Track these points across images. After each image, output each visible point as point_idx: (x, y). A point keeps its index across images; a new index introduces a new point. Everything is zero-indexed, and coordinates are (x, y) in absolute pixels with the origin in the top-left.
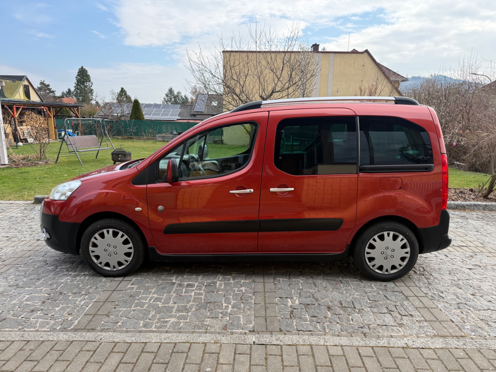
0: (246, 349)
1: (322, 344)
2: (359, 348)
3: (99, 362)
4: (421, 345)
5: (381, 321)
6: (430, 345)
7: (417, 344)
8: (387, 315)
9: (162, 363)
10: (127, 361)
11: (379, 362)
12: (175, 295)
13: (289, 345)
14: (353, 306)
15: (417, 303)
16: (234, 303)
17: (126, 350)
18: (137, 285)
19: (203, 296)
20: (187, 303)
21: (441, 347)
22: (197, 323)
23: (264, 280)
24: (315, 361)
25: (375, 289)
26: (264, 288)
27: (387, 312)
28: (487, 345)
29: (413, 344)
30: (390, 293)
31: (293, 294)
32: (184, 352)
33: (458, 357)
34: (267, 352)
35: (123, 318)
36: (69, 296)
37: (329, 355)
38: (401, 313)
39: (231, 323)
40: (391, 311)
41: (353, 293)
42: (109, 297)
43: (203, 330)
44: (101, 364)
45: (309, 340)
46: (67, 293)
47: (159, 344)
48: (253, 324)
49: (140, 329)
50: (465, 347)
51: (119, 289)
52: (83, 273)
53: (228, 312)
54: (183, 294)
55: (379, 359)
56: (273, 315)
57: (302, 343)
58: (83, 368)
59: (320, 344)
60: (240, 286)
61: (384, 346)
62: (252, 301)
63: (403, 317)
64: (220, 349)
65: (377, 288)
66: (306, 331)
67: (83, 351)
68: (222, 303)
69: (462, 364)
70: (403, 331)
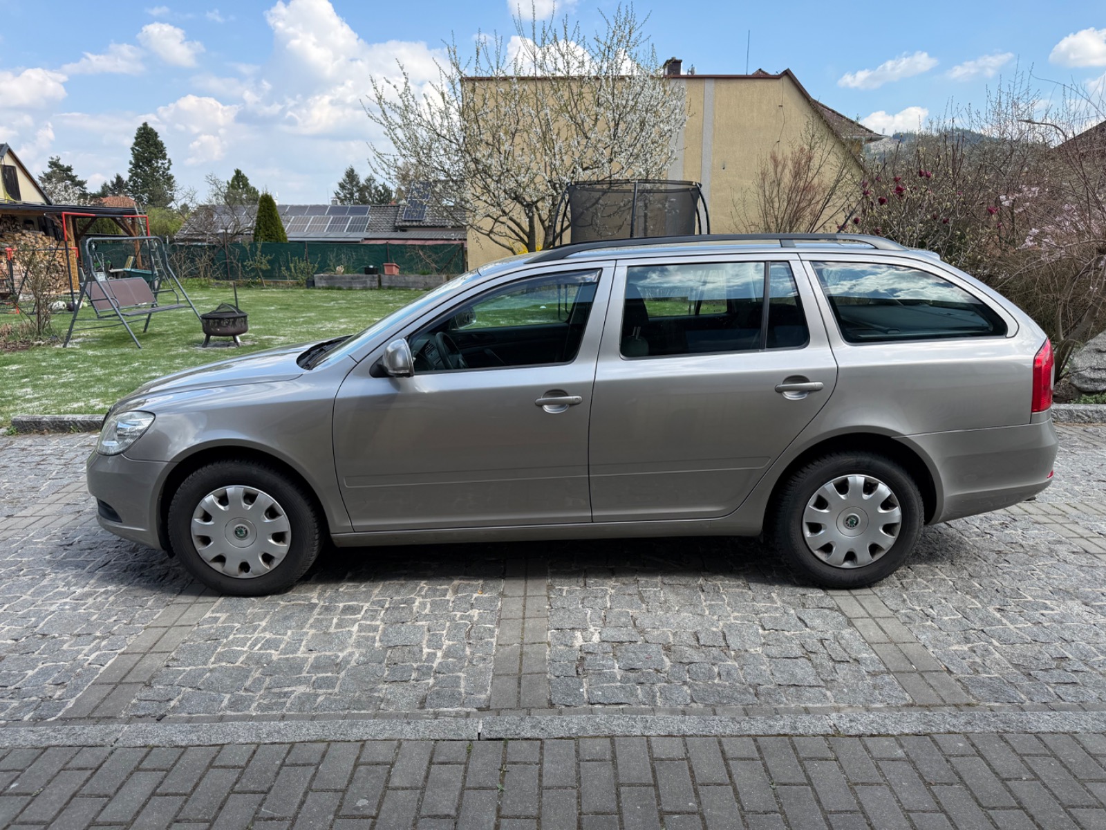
0: (458, 750)
1: (639, 734)
2: (723, 739)
3: (102, 794)
4: (870, 728)
5: (786, 676)
6: (889, 728)
7: (859, 726)
8: (799, 661)
9: (254, 792)
10: (171, 790)
11: (767, 770)
12: (312, 631)
13: (562, 738)
14: (724, 644)
15: (873, 633)
16: (449, 647)
17: (172, 763)
18: (227, 612)
19: (380, 632)
20: (340, 650)
21: (915, 730)
22: (357, 694)
23: (525, 591)
24: (616, 776)
25: (779, 603)
26: (525, 609)
27: (800, 654)
28: (1021, 722)
29: (851, 727)
30: (812, 612)
31: (588, 620)
32: (310, 765)
33: (951, 752)
34: (506, 758)
35: (183, 689)
36: (64, 642)
37: (652, 758)
38: (833, 657)
39: (438, 693)
40: (811, 652)
41: (726, 614)
42: (158, 641)
43: (369, 712)
44: (106, 800)
45: (608, 725)
46: (60, 635)
47: (253, 747)
48: (489, 692)
49: (221, 713)
50: (970, 729)
51: (183, 623)
52: (104, 589)
53: (432, 667)
54: (332, 630)
55: (768, 764)
56: (536, 669)
57: (591, 733)
58: (61, 811)
59: (634, 734)
60: (468, 606)
61: (781, 732)
62: (492, 640)
63: (837, 666)
64: (397, 754)
65: (784, 602)
66: (610, 704)
67: (69, 769)
68: (422, 648)
69: (960, 768)
70: (835, 697)
